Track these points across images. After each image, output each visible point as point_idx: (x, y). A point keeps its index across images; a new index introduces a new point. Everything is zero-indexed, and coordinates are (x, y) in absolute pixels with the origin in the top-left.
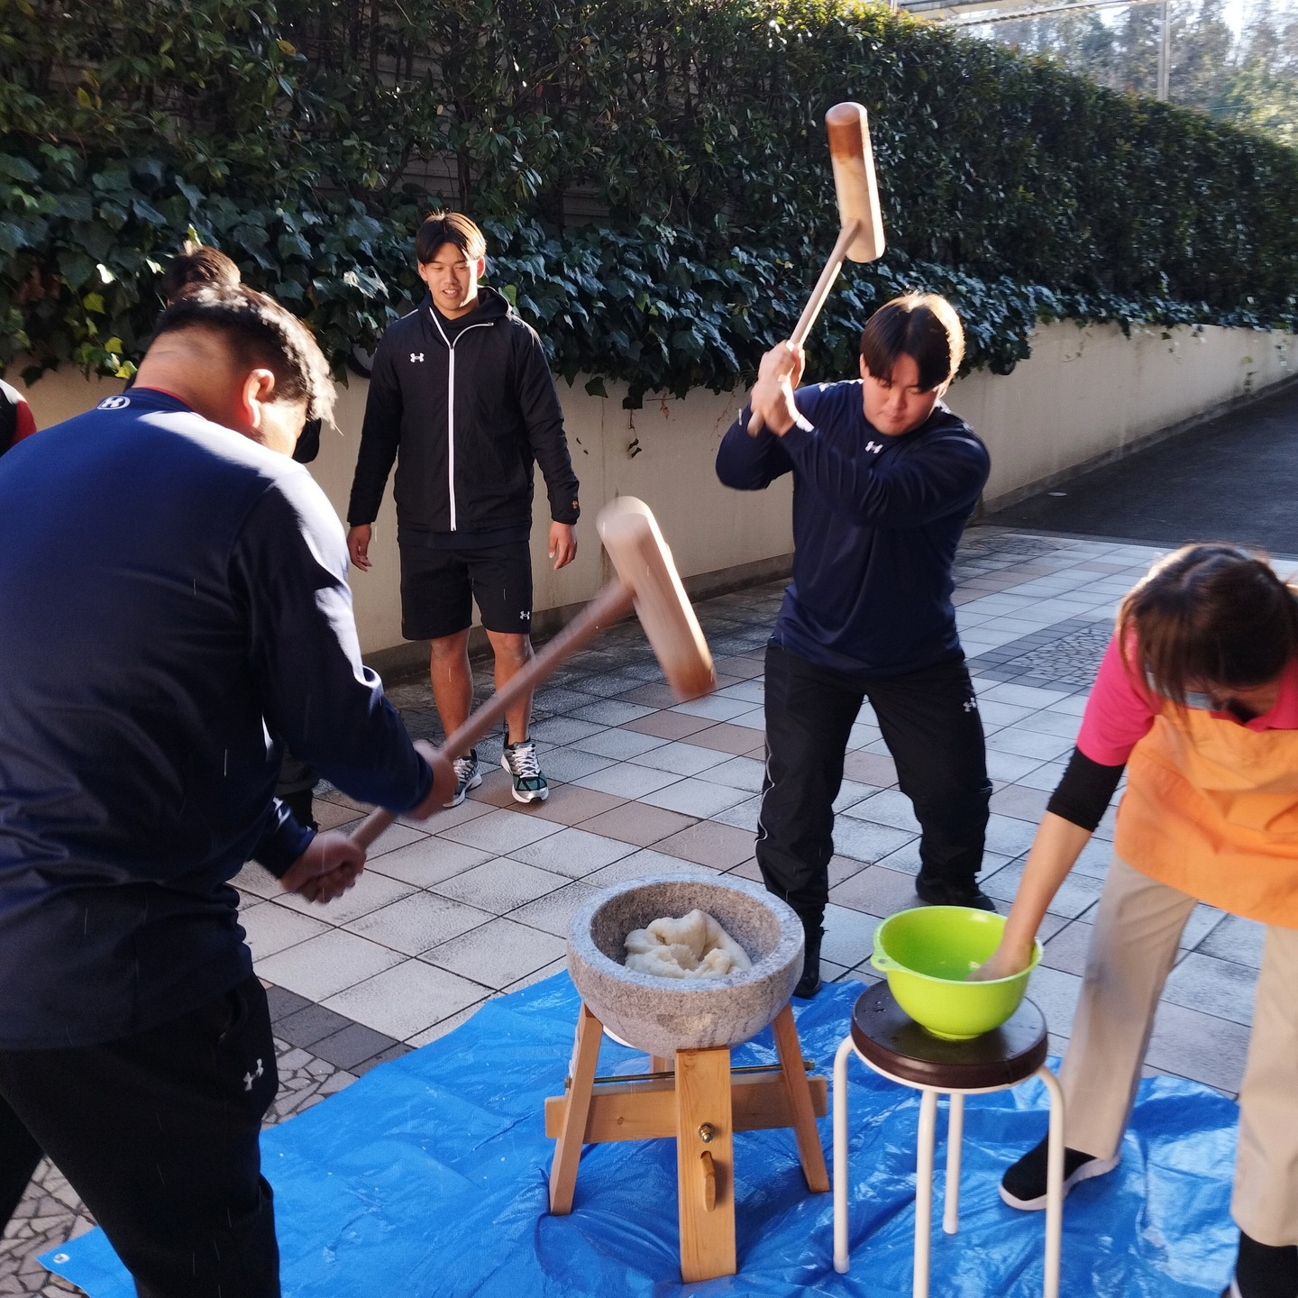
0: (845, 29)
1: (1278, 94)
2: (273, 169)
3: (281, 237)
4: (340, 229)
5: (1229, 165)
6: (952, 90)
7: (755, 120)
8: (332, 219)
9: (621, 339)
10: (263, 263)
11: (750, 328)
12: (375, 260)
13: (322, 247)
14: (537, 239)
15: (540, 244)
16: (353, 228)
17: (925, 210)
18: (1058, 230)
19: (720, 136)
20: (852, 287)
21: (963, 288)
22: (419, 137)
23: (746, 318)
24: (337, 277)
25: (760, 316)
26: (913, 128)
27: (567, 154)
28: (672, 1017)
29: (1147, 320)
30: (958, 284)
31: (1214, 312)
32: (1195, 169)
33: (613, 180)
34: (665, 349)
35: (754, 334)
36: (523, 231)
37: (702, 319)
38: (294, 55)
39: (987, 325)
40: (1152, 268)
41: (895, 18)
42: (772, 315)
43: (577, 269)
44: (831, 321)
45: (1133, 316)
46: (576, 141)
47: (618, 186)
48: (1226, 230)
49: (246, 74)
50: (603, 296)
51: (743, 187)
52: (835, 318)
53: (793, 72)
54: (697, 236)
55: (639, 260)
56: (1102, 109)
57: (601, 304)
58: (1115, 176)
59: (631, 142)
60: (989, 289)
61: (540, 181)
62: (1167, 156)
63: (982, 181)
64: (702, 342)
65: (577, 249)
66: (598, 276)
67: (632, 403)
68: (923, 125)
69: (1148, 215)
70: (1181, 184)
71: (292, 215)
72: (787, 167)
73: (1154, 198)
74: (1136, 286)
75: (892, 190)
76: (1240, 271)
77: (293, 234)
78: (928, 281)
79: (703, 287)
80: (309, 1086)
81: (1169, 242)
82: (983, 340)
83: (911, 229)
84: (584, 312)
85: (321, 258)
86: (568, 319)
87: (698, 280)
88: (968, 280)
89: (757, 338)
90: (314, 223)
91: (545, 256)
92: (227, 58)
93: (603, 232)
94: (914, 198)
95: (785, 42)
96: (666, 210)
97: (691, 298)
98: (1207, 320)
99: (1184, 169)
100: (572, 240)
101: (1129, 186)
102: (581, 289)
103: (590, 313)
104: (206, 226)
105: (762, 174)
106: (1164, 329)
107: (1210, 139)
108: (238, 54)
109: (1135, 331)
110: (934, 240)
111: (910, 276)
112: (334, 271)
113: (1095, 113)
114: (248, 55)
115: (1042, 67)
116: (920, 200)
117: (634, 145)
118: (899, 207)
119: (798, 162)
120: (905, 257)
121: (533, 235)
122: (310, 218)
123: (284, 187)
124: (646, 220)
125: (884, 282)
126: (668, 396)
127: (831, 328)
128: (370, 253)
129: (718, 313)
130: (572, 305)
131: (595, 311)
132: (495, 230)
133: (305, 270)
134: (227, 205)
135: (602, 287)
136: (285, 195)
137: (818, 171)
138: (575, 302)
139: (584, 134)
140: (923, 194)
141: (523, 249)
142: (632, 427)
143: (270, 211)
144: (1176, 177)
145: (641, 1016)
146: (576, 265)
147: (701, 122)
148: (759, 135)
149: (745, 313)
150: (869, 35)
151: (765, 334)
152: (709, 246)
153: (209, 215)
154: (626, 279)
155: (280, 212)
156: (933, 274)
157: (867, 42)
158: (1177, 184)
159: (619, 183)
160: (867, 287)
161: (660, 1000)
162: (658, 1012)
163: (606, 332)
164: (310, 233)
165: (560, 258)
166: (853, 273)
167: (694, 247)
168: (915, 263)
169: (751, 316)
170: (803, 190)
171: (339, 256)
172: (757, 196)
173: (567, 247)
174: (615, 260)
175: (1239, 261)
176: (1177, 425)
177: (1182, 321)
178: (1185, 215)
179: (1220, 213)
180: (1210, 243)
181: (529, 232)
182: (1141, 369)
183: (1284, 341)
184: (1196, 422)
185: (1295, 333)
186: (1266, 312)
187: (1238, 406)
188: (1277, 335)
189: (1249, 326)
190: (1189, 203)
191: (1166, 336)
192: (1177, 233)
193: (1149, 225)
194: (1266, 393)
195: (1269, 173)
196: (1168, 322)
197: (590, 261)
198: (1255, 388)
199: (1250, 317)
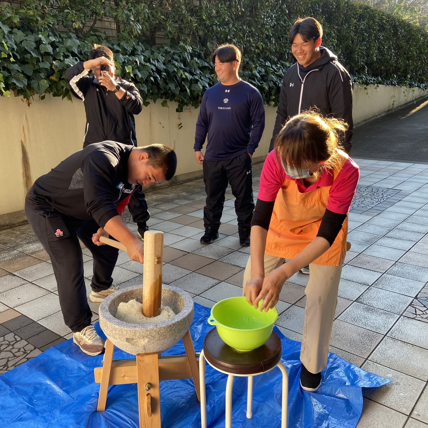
1: (409, 11)
2: (37, 20)
3: (41, 46)
4: (65, 43)
5: (390, 29)
7: (222, 8)
8: (62, 40)
9: (172, 86)
10: (34, 55)
12: (79, 55)
13: (58, 50)
14: (141, 50)
15: (142, 52)
16: (69, 43)
17: (283, 43)
19: (209, 13)
20: (256, 70)
22: (96, 11)
24: (63, 61)
26: (279, 12)
27: (152, 18)
29: (359, 83)
31: (383, 80)
32: (379, 30)
33: (169, 29)
34: (188, 90)
36: (136, 47)
37: (202, 80)
40: (362, 65)
43: (156, 61)
45: (355, 81)
46: (155, 14)
47: (171, 31)
48: (388, 51)
50: (166, 71)
51: (218, 33)
52: (251, 80)
54: (201, 50)
55: (179, 58)
56: (347, 7)
57: (165, 74)
58: (350, 32)
59: (176, 15)
61: (141, 28)
62: (368, 25)
64: (201, 88)
65: (156, 54)
66: (164, 64)
67: (179, 110)
68: (283, 11)
69: (361, 46)
70: (373, 35)
71: (45, 37)
72: (233, 26)
73: (363, 40)
74: (356, 71)
75: (271, 35)
76: (392, 66)
77: (45, 44)
78: (284, 68)
79: (203, 68)
80: (23, 355)
81: (368, 56)
83: (278, 49)
84: (158, 76)
85: (57, 54)
86: (152, 79)
87: (201, 66)
90: (54, 41)
91: (143, 55)
93: (166, 48)
94: (279, 38)
96: (189, 40)
97: (198, 72)
98: (380, 83)
99: (374, 30)
100: (155, 50)
101: (355, 35)
102: (157, 68)
103: (161, 77)
104: (12, 41)
105: (224, 28)
106: (365, 86)
107: (384, 19)
109: (356, 86)
110: (286, 53)
111: (278, 67)
112: (62, 59)
113: (344, 9)
116: (281, 39)
117: (177, 16)
118: (274, 41)
119: (238, 24)
120: (276, 59)
121: (140, 48)
122: (52, 39)
123: (42, 27)
124: (182, 44)
125: (268, 68)
126: (191, 108)
128: (77, 53)
129: (208, 78)
130: (154, 74)
131: (163, 76)
132: (124, 45)
133: (51, 58)
134: (20, 33)
135: (165, 67)
136: (43, 30)
137: (245, 27)
138: (155, 73)
139: (158, 11)
140: (283, 37)
141: (136, 53)
142: (179, 118)
143: (37, 36)
144: (372, 32)
146: (156, 59)
147: (202, 8)
148: (223, 14)
152: (205, 54)
154: (173, 64)
155: (40, 36)
156: (286, 66)
160: (262, 69)
161: (127, 332)
162: (126, 337)
163: (167, 84)
165: (150, 57)
166: (257, 65)
167: (200, 54)
168: (279, 62)
170: (239, 34)
171: (64, 53)
172: (222, 36)
173: (152, 53)
174: (170, 58)
175: (392, 63)
176: (368, 119)
177: (372, 83)
178: (374, 46)
179: (386, 45)
180: (383, 56)
181: (138, 47)
182: (357, 100)
183: (406, 90)
184: (375, 118)
185: (410, 88)
186: (401, 80)
187: (389, 112)
188: (404, 88)
189: (394, 85)
190: (376, 42)
191: (365, 88)
192: (371, 52)
193: (362, 49)
194: (399, 108)
195: (403, 32)
196: (367, 84)
197: (161, 58)
198: (395, 106)
199: (395, 82)
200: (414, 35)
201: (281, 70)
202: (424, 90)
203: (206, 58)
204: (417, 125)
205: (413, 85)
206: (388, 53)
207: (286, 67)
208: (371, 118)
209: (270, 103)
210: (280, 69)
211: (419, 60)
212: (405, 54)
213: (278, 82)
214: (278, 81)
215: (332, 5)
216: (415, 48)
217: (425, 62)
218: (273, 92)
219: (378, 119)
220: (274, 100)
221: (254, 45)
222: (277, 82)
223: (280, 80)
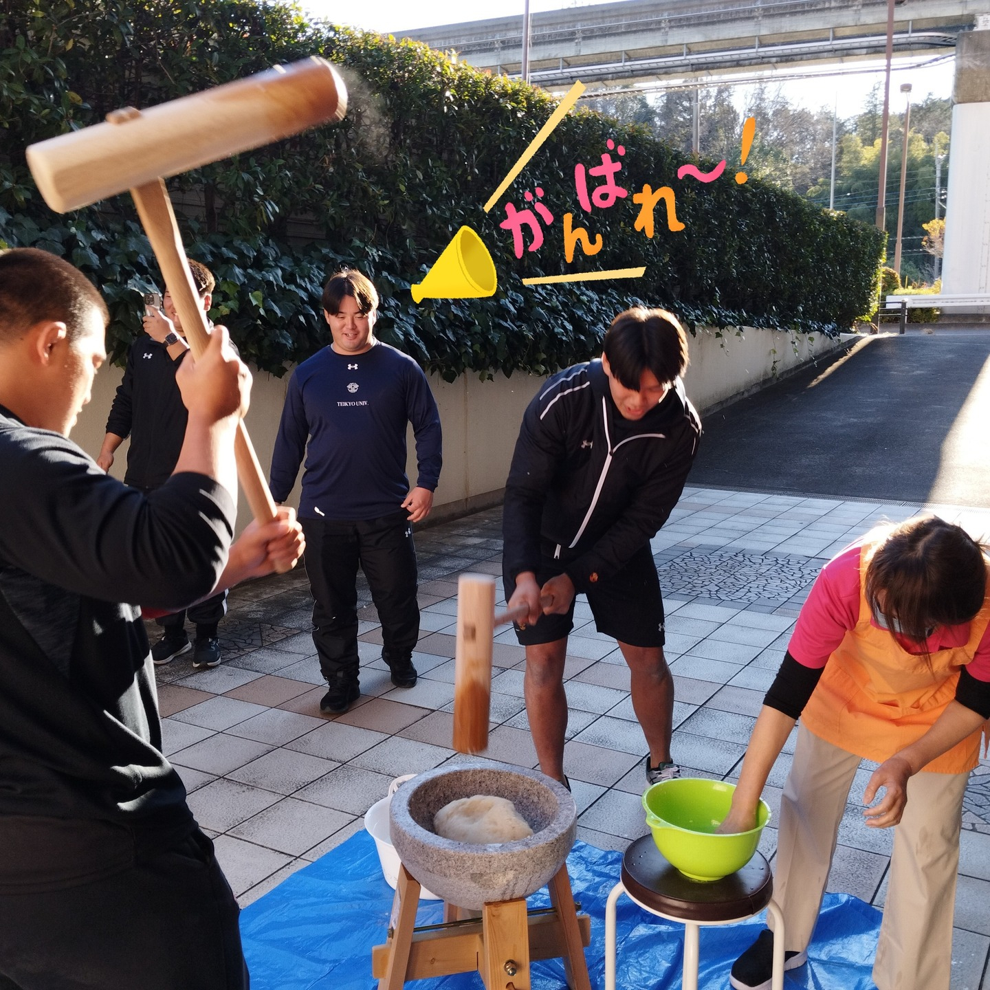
0: (498, 100)
3: (75, 249)
4: (121, 246)
5: (759, 210)
6: (573, 148)
7: (435, 167)
8: (113, 236)
11: (436, 327)
12: (150, 270)
13: (108, 259)
14: (274, 255)
15: (275, 260)
16: (132, 245)
17: (556, 239)
18: (647, 255)
19: (409, 179)
20: (507, 296)
21: (584, 298)
23: (433, 319)
24: (120, 283)
25: (443, 317)
26: (546, 176)
27: (296, 190)
28: (481, 875)
29: (707, 323)
30: (580, 295)
31: (750, 317)
32: (738, 212)
33: (332, 211)
35: (439, 332)
36: (263, 249)
37: (401, 320)
38: (81, 104)
39: (601, 325)
40: (709, 285)
41: (532, 93)
42: (452, 317)
43: (306, 279)
44: (493, 322)
45: (698, 320)
46: (302, 179)
47: (335, 216)
48: (758, 257)
49: (43, 117)
51: (426, 218)
52: (496, 320)
53: (462, 132)
54: (393, 255)
59: (343, 181)
60: (601, 299)
61: (277, 210)
62: (719, 202)
63: (595, 218)
64: (402, 337)
65: (305, 264)
66: (322, 285)
68: (553, 174)
69: (706, 245)
70: (728, 223)
71: (83, 233)
72: (457, 204)
73: (711, 233)
74: (698, 297)
76: (767, 287)
77: (84, 248)
79: (400, 295)
81: (720, 265)
82: (599, 337)
83: (546, 253)
84: (314, 313)
85: (107, 267)
86: (302, 319)
87: (398, 289)
88: (587, 292)
89: (441, 335)
90: (100, 240)
91: (282, 269)
92: (27, 104)
93: (325, 251)
95: (456, 108)
96: (371, 235)
97: (393, 303)
98: (745, 323)
99: (729, 212)
100: (300, 256)
102: (310, 295)
103: (317, 315)
104: (13, 240)
105: (441, 209)
106: (718, 330)
107: (747, 190)
108: (36, 102)
109: (699, 331)
110: (562, 261)
112: (119, 279)
113: (671, 169)
114: (43, 102)
115: (635, 134)
117: (346, 184)
119: (465, 200)
121: (271, 253)
122: (98, 236)
124: (357, 242)
125: (530, 293)
127: (494, 328)
128: (145, 264)
129: (412, 315)
130: (304, 308)
132: (243, 247)
136: (77, 217)
137: (480, 208)
138: (306, 305)
139: (308, 174)
141: (264, 263)
143: (65, 229)
144: (725, 217)
145: (457, 875)
146: (306, 276)
147: (395, 167)
148: (438, 179)
149: (432, 315)
150: (515, 105)
151: (447, 332)
152: (402, 263)
153: (14, 231)
155: (73, 230)
156: (563, 287)
157: (514, 111)
158: (725, 223)
159: (335, 213)
160: (518, 296)
161: (473, 861)
162: (471, 871)
164: (97, 247)
165: (293, 270)
166: (508, 286)
167: (393, 263)
169: (437, 318)
170: (470, 221)
171: (121, 266)
172: (437, 225)
173: (297, 262)
175: (766, 280)
176: (727, 400)
177: (730, 323)
178: (731, 246)
179: (754, 244)
180: (748, 267)
181: (268, 250)
182: (702, 358)
183: (797, 338)
184: (739, 397)
185: (804, 333)
186: (784, 317)
187: (767, 386)
188: (792, 334)
189: (773, 327)
190: (733, 237)
191: (718, 335)
192: (726, 259)
193: (708, 253)
194: (785, 376)
195: (785, 216)
196: (721, 325)
197: (316, 273)
198: (778, 372)
199: (774, 320)
200: (806, 222)
201: (554, 297)
202: (831, 338)
203: (403, 271)
204: (829, 415)
205: (809, 327)
206: (759, 261)
207: (564, 291)
208: (731, 398)
209: (537, 367)
210: (551, 295)
211: (819, 274)
212: (791, 261)
213: (551, 324)
214: (552, 321)
215: (648, 161)
216: (810, 249)
217: (830, 277)
218: (542, 345)
219: (746, 399)
220: (543, 362)
221: (501, 244)
222: (550, 322)
223: (556, 319)
